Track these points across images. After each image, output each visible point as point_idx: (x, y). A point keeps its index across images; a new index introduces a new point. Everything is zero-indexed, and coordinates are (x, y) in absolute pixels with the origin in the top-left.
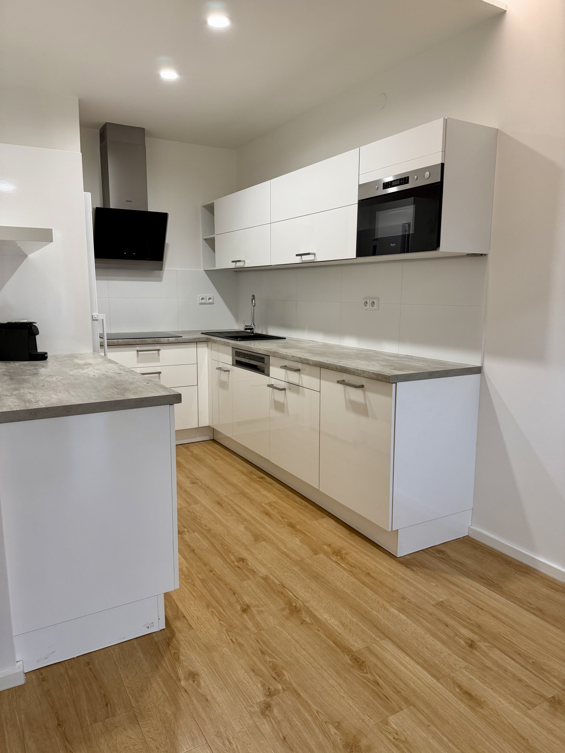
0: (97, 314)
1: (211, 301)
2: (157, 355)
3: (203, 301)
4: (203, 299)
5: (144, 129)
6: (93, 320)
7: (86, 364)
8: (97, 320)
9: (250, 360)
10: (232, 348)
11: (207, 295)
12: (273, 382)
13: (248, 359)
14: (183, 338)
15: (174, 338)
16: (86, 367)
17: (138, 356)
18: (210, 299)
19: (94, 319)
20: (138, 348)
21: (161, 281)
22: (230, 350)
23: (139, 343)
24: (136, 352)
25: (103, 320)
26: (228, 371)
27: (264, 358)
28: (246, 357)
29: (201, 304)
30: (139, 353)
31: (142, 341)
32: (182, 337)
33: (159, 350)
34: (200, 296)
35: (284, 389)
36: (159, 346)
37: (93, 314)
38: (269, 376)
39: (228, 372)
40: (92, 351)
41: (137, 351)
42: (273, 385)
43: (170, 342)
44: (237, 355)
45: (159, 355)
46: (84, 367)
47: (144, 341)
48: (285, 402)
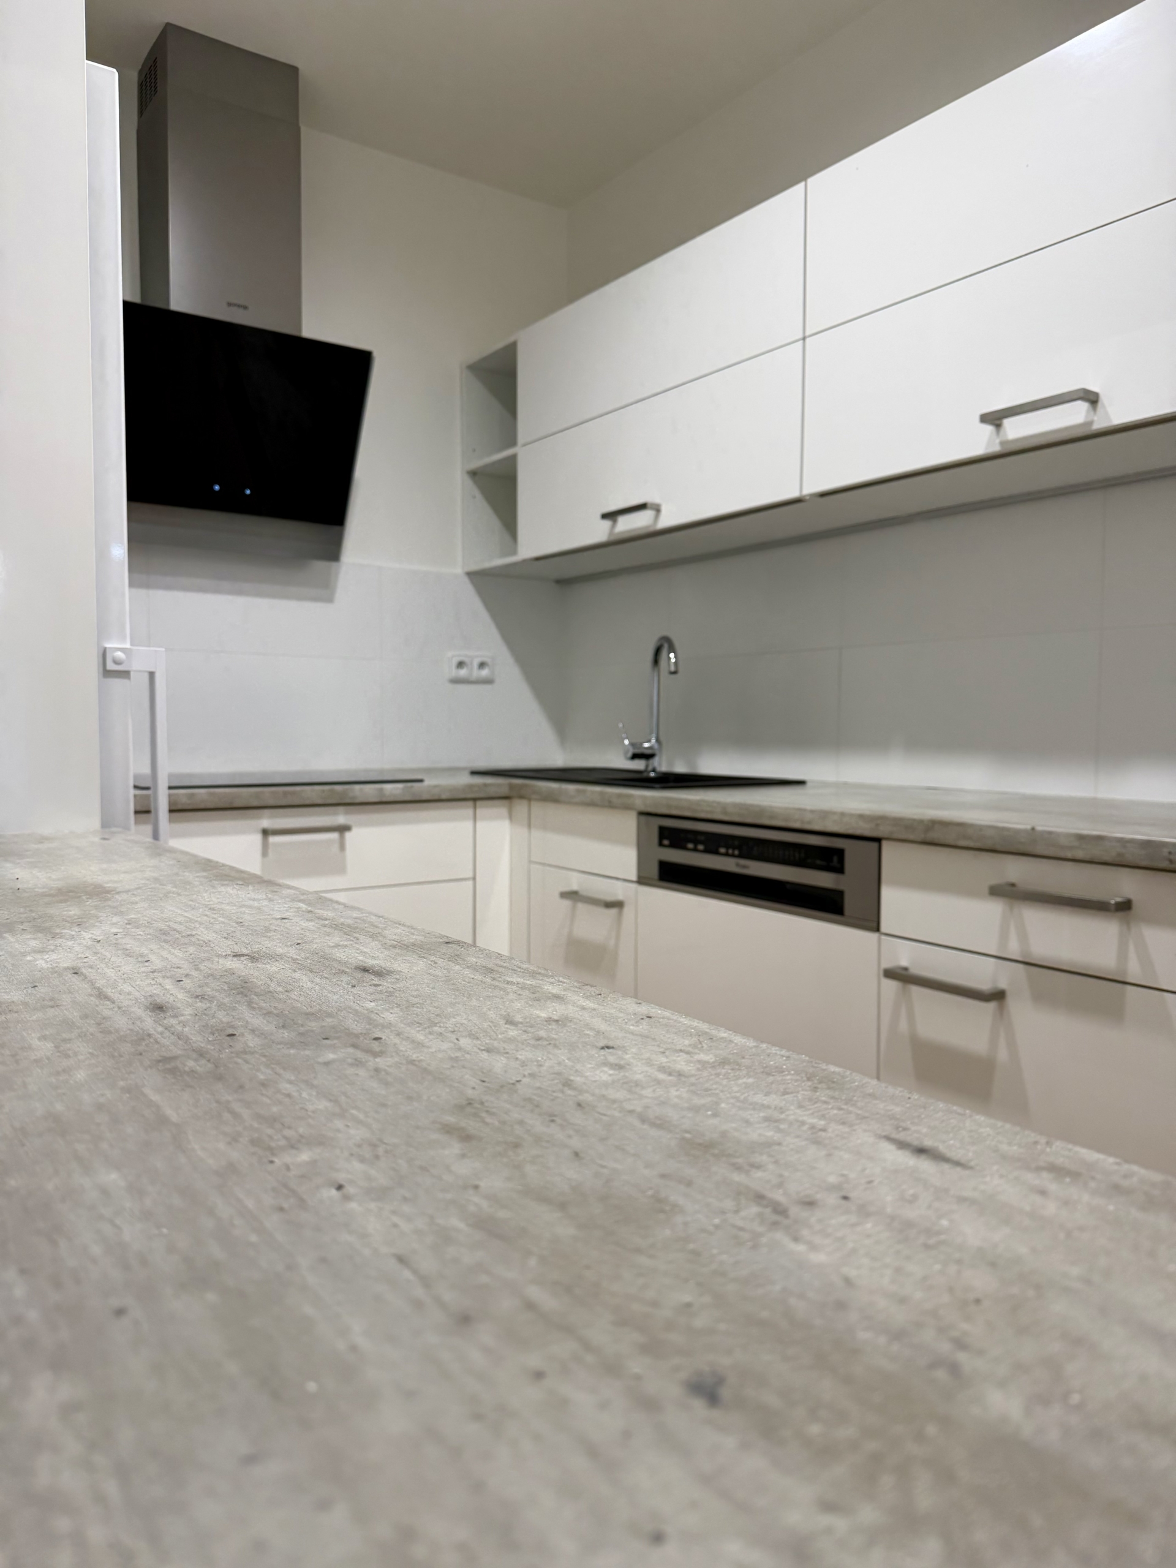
0: (128, 646)
1: (485, 672)
2: (335, 848)
3: (463, 672)
4: (461, 665)
5: (294, 70)
6: (107, 673)
7: (70, 893)
8: (125, 674)
9: (743, 862)
10: (641, 814)
11: (475, 655)
12: (904, 956)
13: (733, 856)
14: (426, 783)
15: (400, 786)
16: (74, 911)
17: (265, 853)
18: (482, 665)
19: (111, 666)
20: (266, 823)
21: (330, 599)
22: (629, 823)
23: (271, 802)
24: (258, 838)
25: (152, 675)
26: (618, 905)
27: (840, 853)
28: (722, 850)
29: (456, 681)
30: (273, 839)
31: (285, 794)
32: (421, 781)
33: (343, 829)
34: (453, 655)
35: (998, 996)
36: (347, 813)
37: (108, 645)
38: (877, 929)
39: (613, 911)
40: (96, 823)
41: (266, 833)
42: (906, 969)
43: (384, 799)
44: (666, 842)
45: (342, 847)
46: (51, 911)
47: (294, 793)
48: (1002, 1055)
